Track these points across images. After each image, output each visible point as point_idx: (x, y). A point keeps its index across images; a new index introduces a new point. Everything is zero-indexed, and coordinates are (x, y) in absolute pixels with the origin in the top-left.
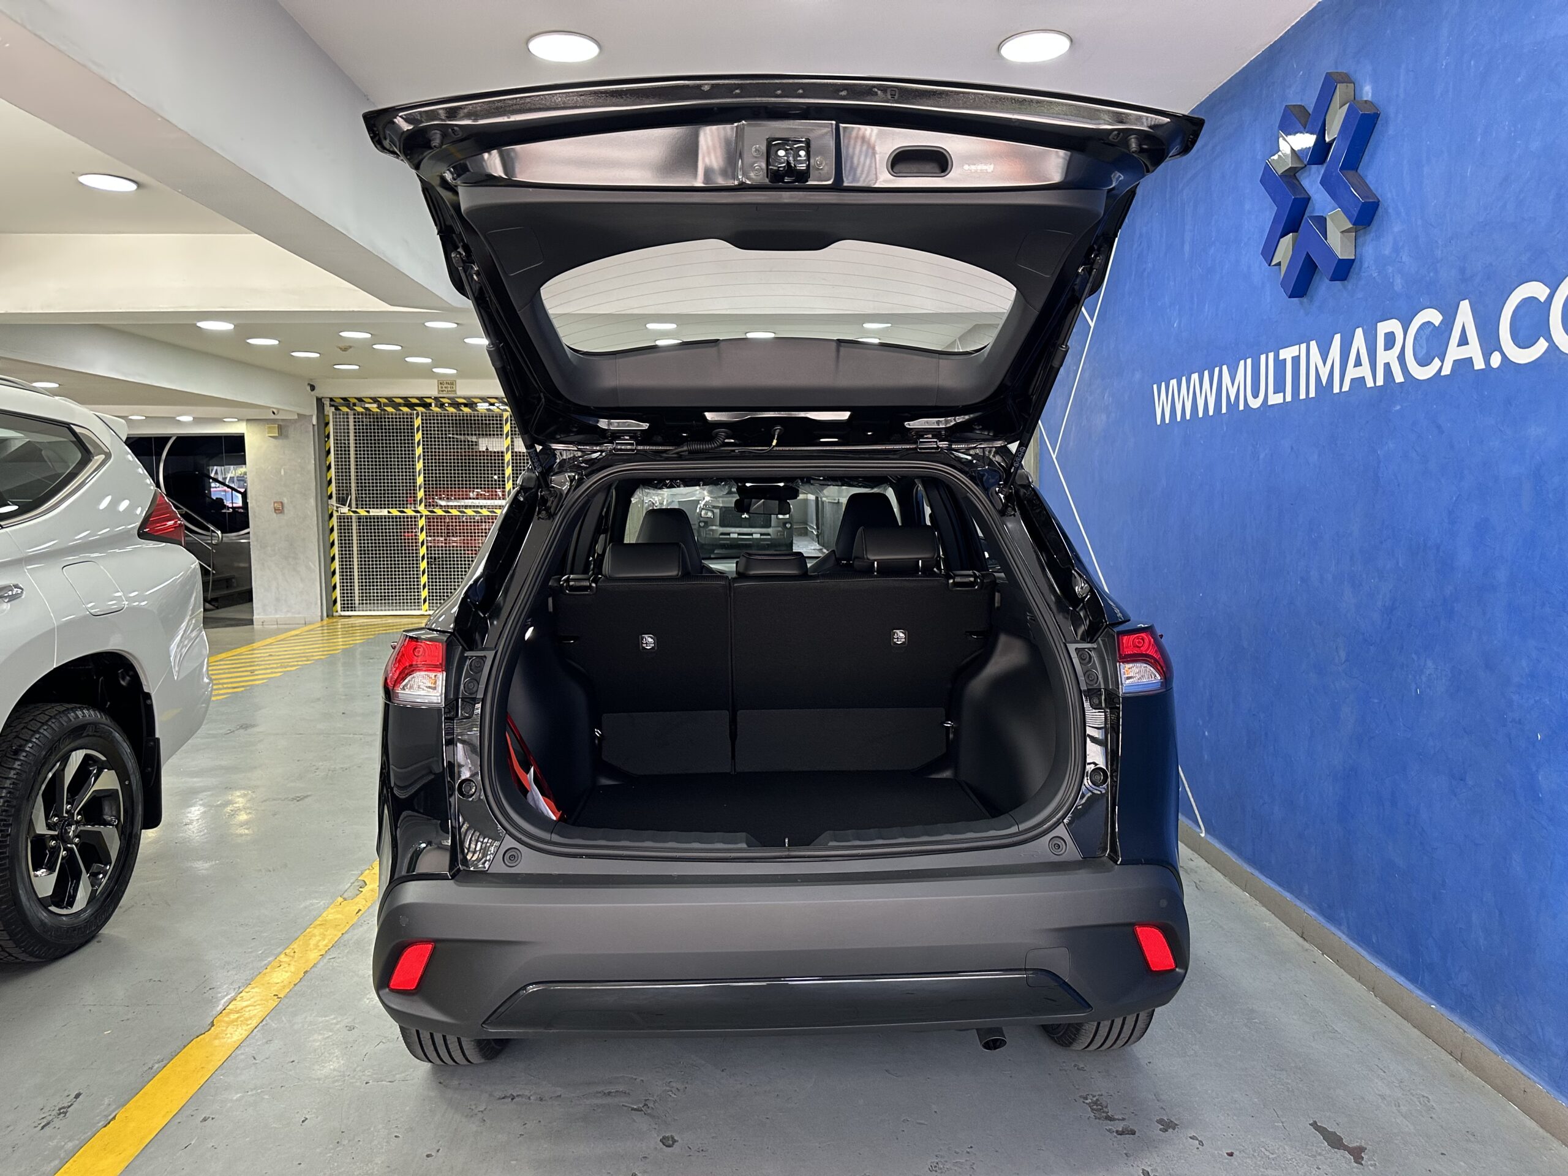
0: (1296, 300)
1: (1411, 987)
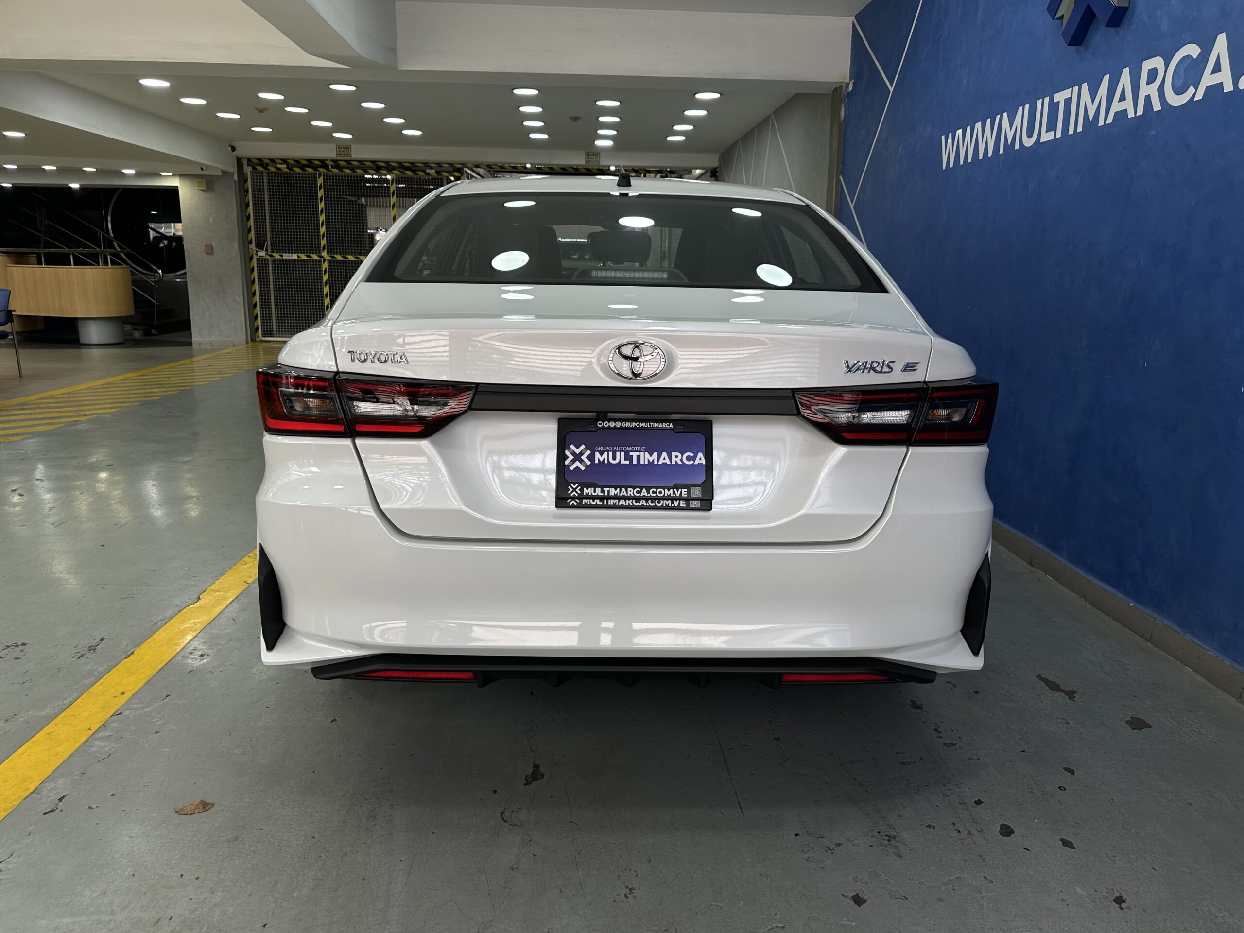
0: (1073, 48)
1: (1114, 591)
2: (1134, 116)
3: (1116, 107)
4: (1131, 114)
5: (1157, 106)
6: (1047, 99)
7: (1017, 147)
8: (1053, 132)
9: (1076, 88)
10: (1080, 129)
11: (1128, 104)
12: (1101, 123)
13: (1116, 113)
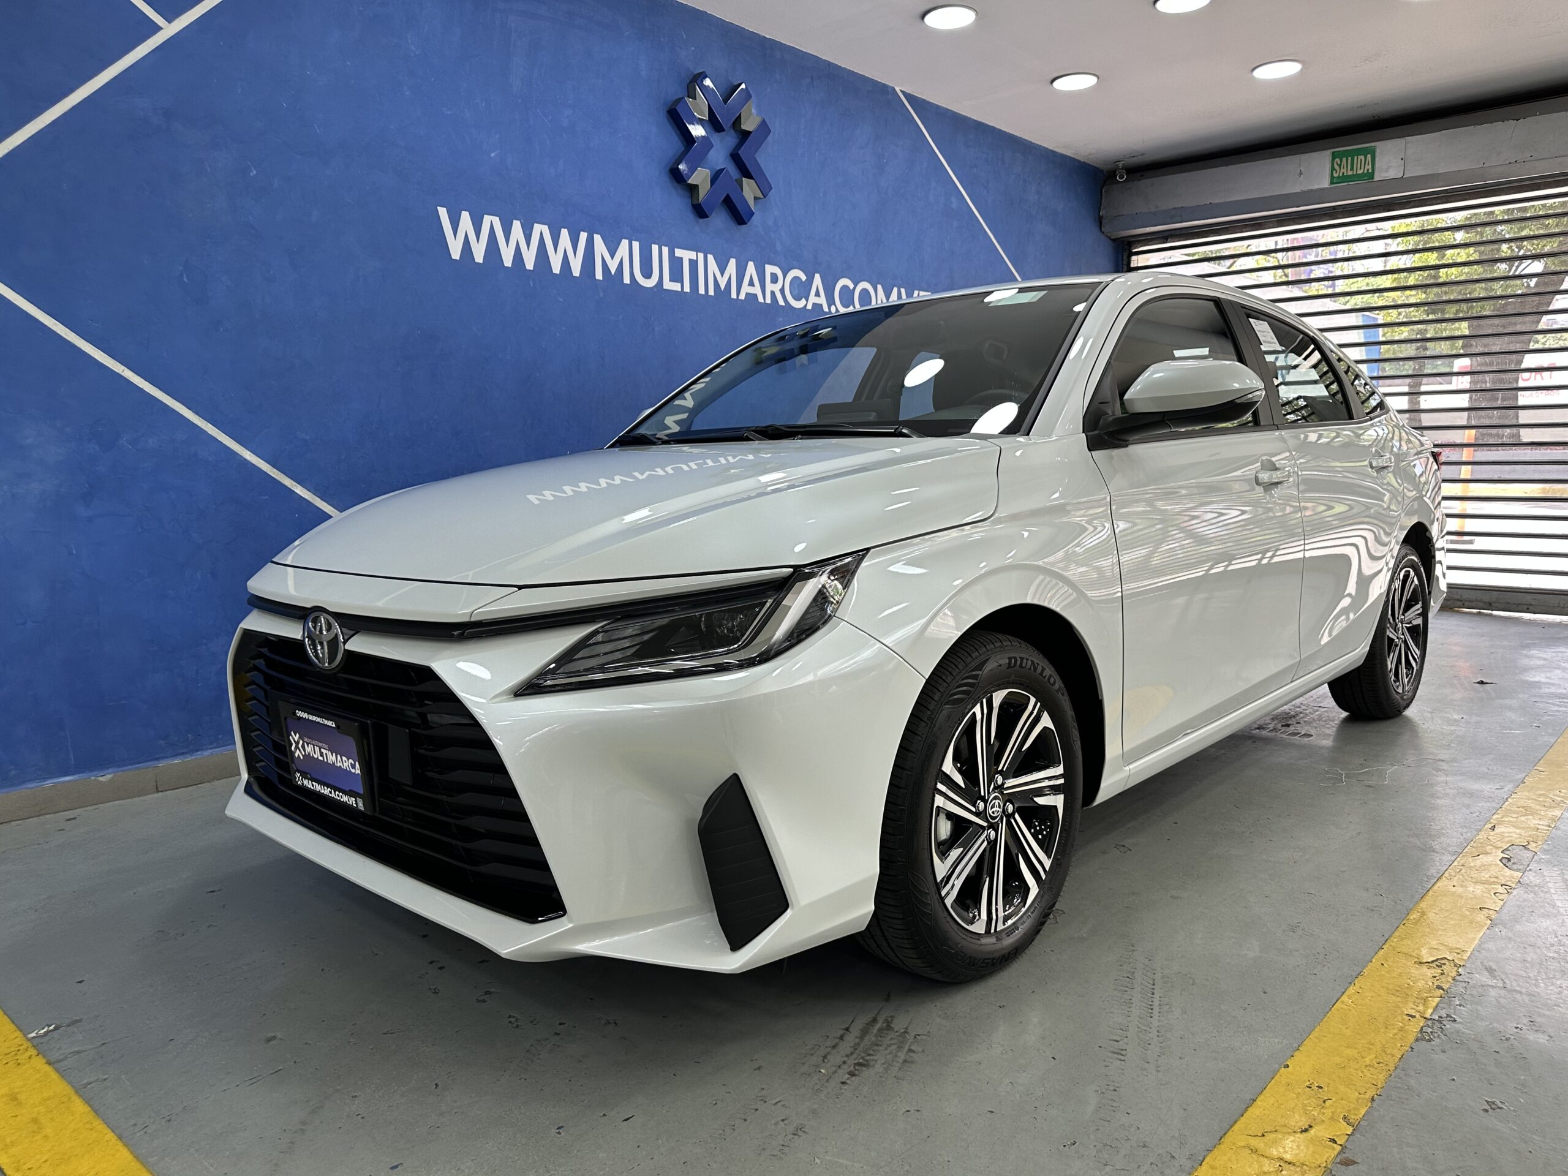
2: (763, 301)
4: (761, 300)
5: (782, 303)
6: (665, 250)
7: (627, 280)
8: (679, 284)
9: (701, 256)
10: (711, 292)
11: (757, 290)
12: (734, 296)
13: (747, 294)
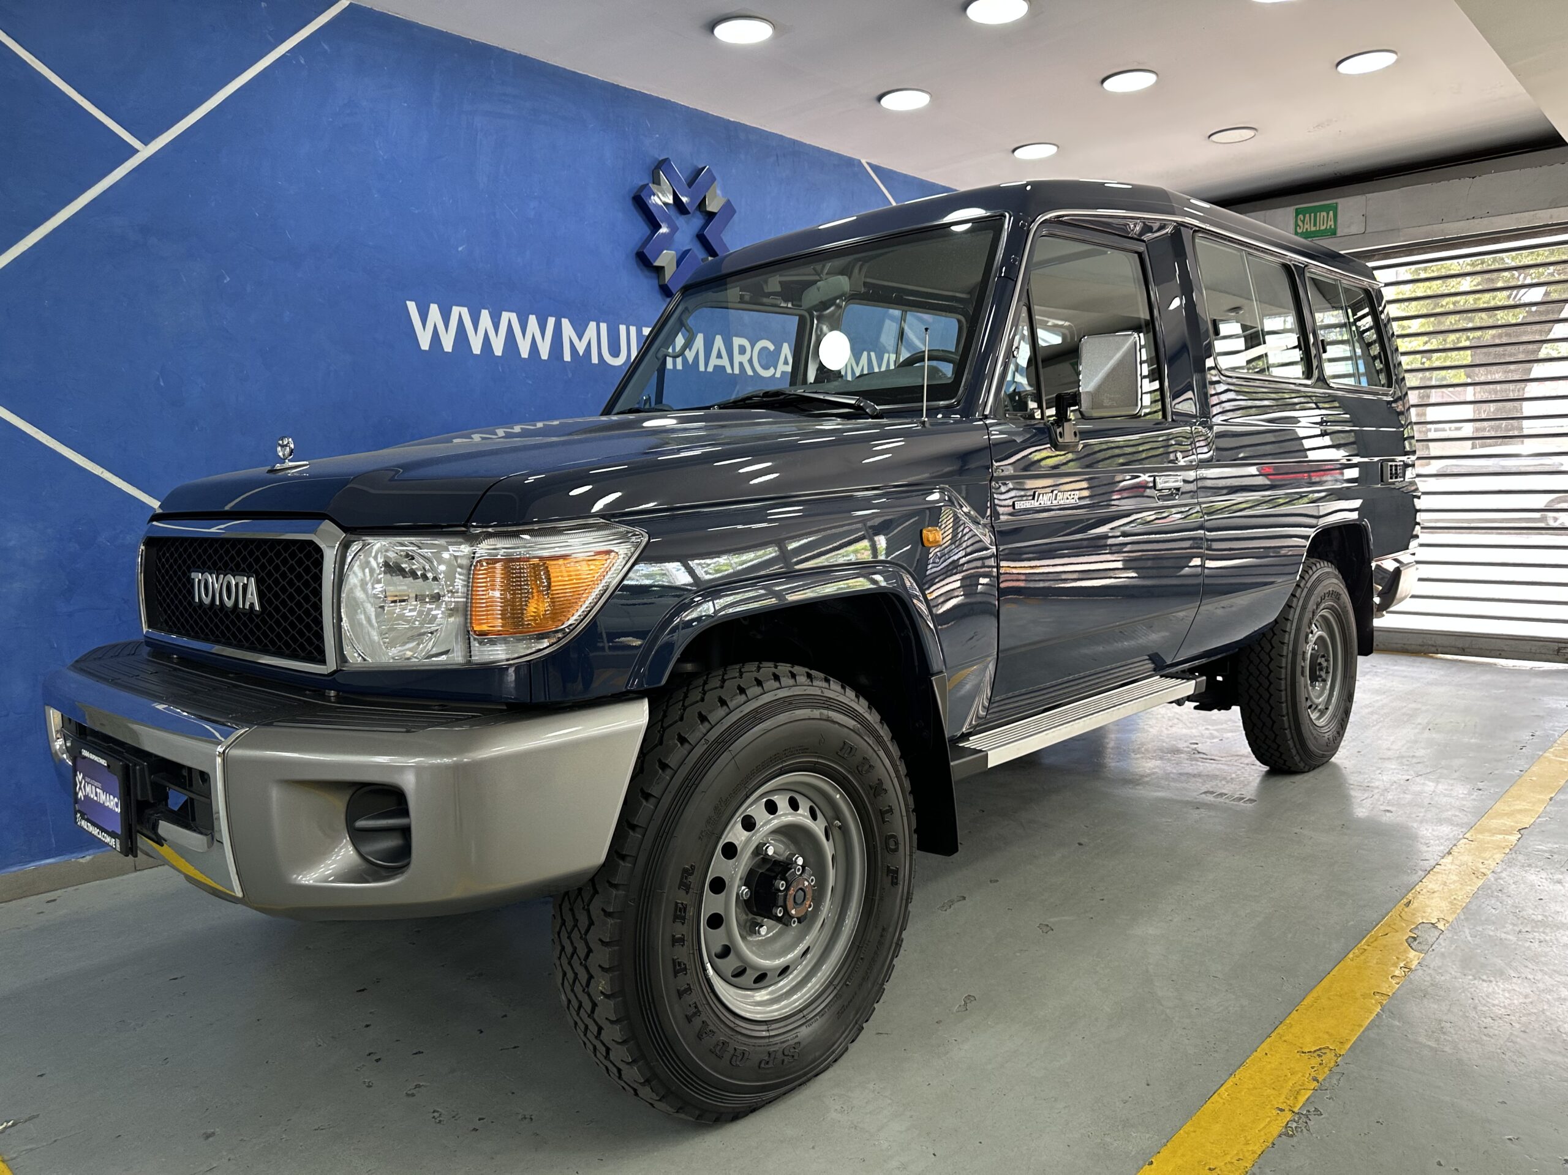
2: (731, 372)
3: (714, 361)
4: (729, 370)
5: (750, 372)
6: (633, 329)
7: (595, 360)
12: (702, 368)
13: (715, 366)
